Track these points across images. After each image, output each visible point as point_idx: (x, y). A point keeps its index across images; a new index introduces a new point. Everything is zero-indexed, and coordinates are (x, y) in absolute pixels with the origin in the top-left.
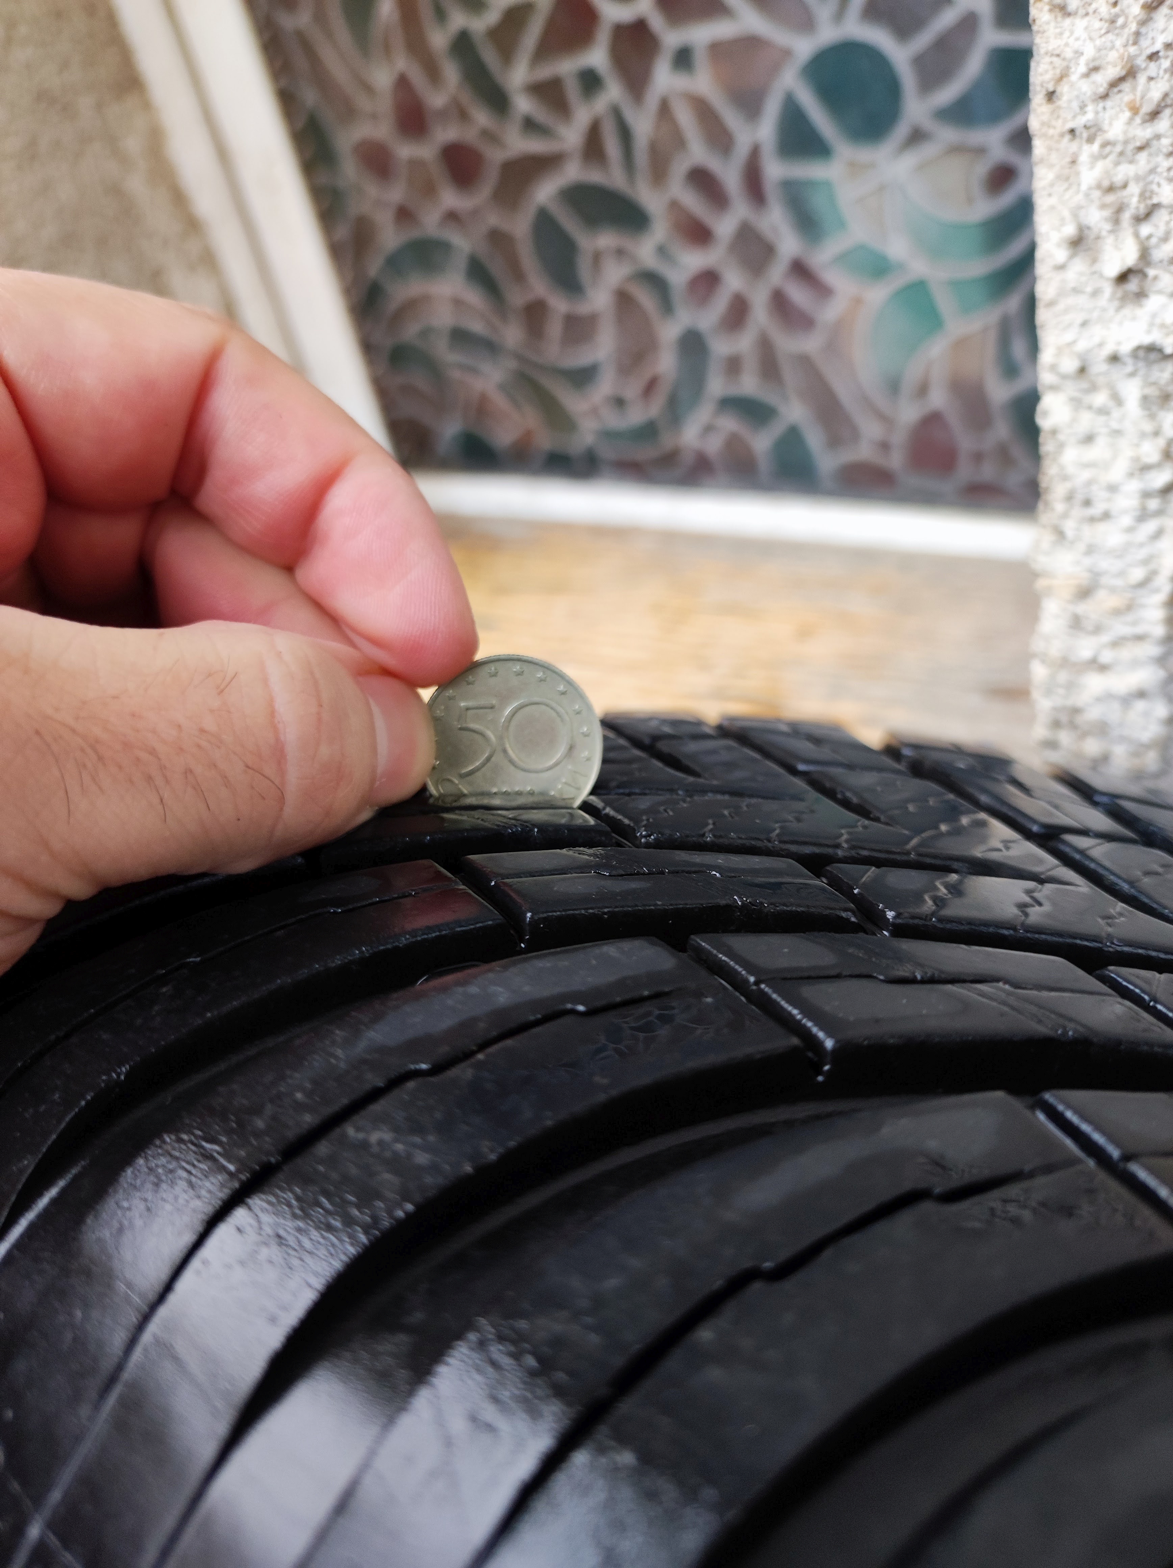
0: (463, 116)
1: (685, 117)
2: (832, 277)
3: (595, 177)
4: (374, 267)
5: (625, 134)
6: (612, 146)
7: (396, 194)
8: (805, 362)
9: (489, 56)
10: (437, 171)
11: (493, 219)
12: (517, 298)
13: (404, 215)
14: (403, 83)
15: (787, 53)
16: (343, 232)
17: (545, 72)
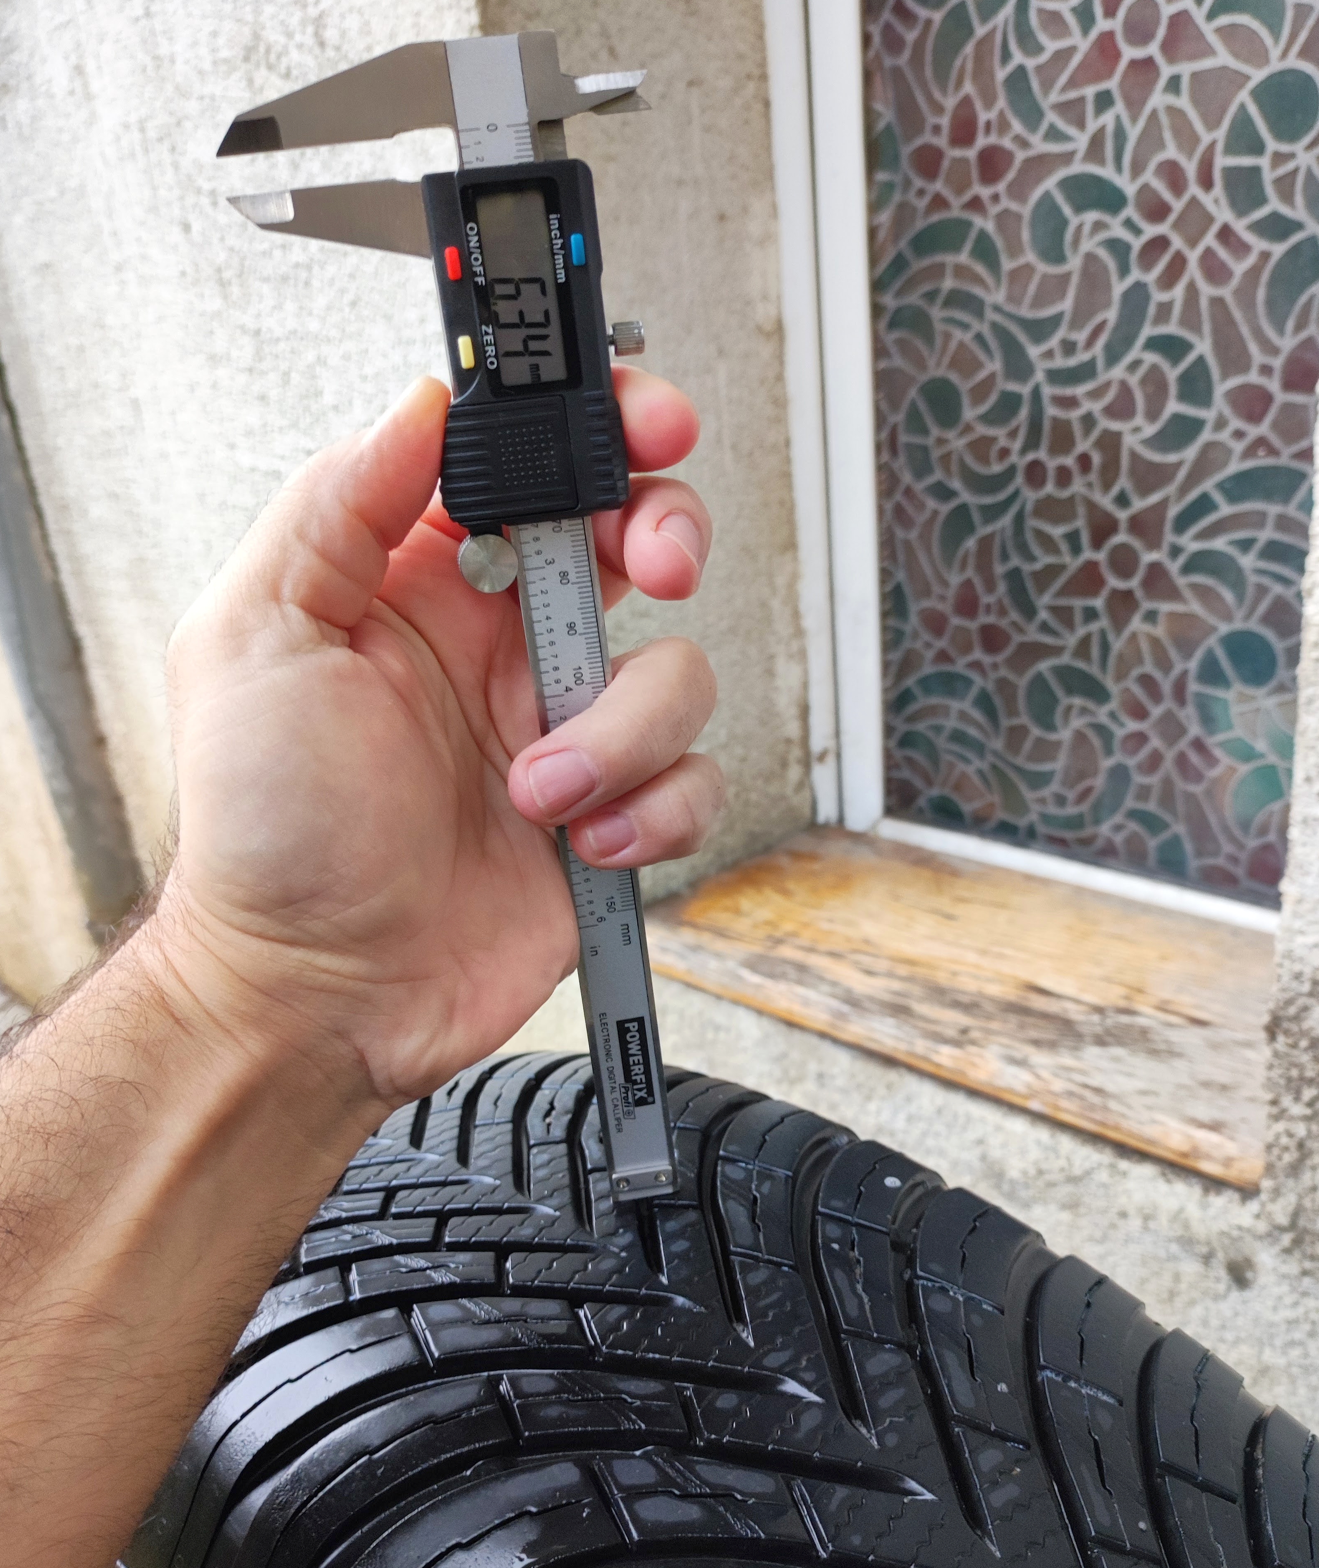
0: (1002, 612)
1: (1145, 646)
2: (1218, 753)
3: (1080, 665)
4: (910, 682)
5: (1105, 647)
6: (1095, 651)
7: (941, 644)
8: (1190, 798)
9: (1030, 585)
10: (976, 638)
11: (1004, 672)
12: (1006, 722)
13: (943, 657)
14: (968, 584)
15: (1213, 629)
16: (896, 656)
17: (1063, 602)
